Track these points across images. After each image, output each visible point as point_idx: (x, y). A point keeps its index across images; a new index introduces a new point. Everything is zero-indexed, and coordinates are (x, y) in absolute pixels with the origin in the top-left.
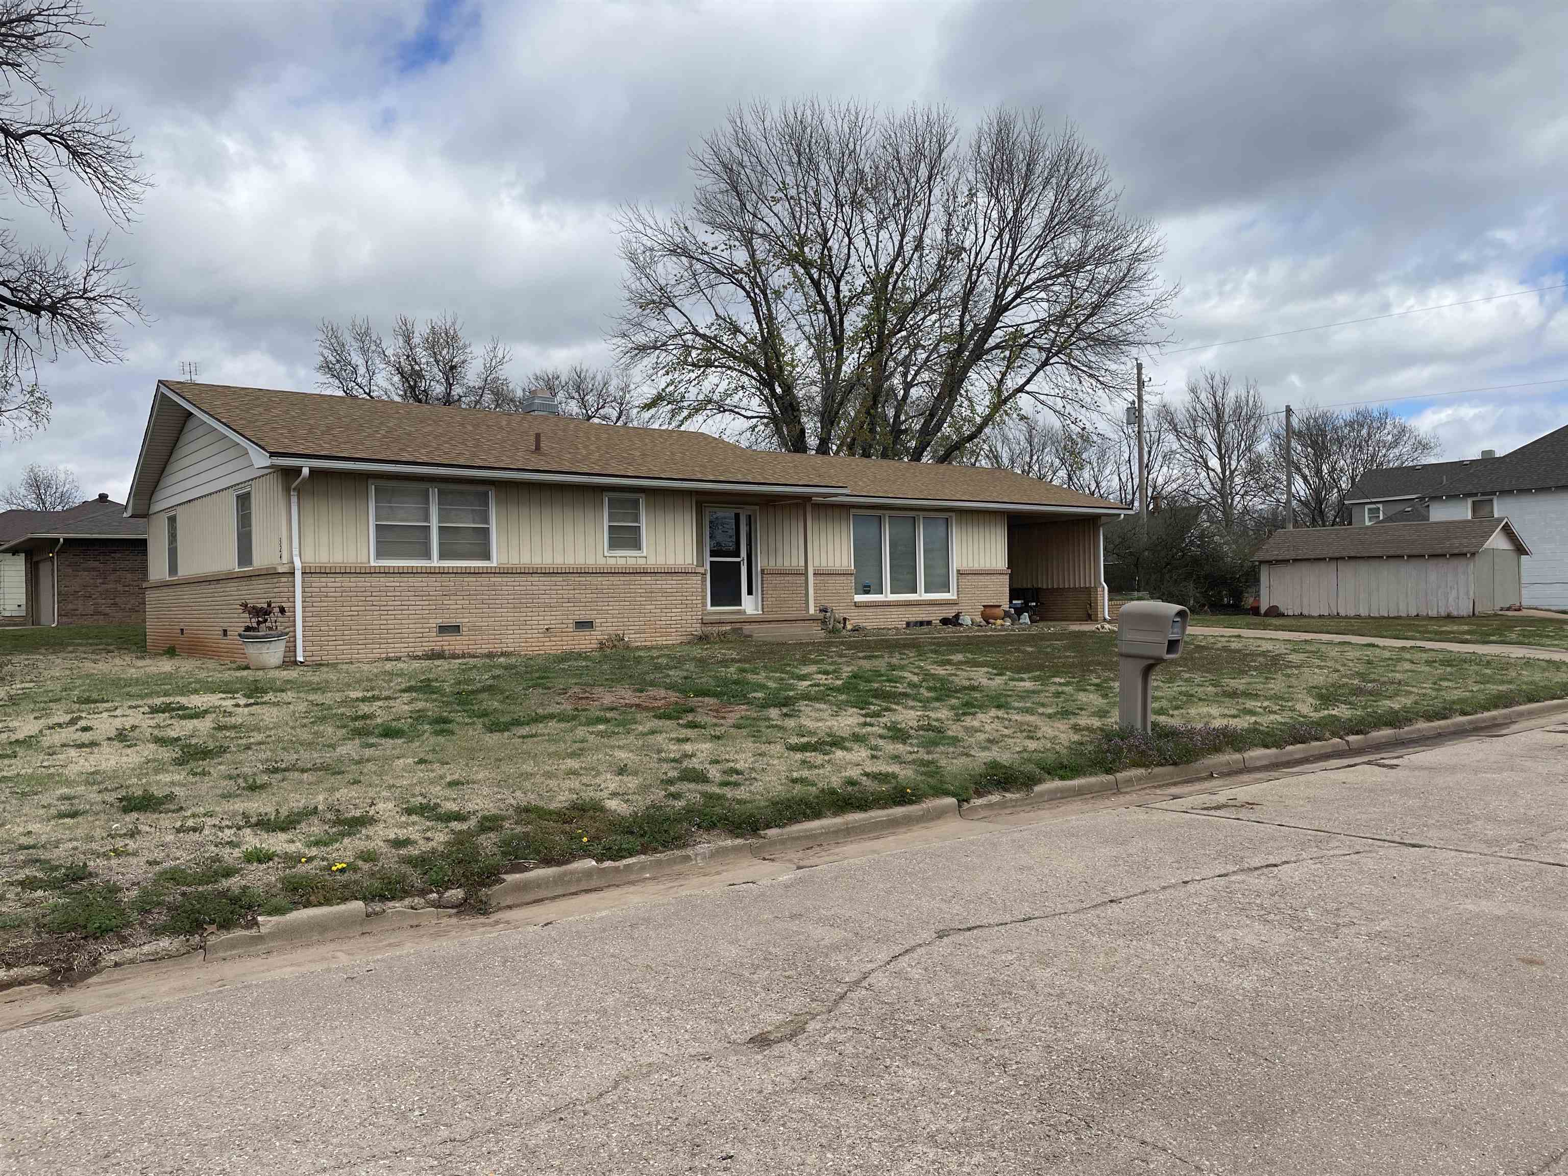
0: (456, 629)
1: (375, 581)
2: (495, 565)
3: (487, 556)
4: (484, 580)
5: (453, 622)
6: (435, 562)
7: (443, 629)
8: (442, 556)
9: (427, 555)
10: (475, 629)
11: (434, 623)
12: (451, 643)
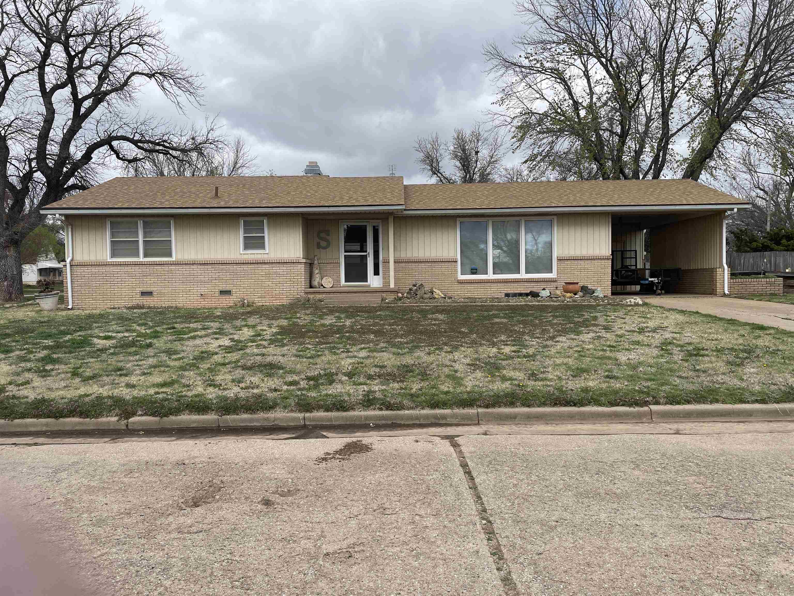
0: (150, 294)
1: (108, 269)
2: (174, 260)
3: (170, 255)
4: (166, 268)
5: (149, 290)
6: (141, 259)
7: (143, 294)
8: (146, 256)
9: (138, 255)
10: (160, 294)
11: (139, 290)
12: (148, 301)
